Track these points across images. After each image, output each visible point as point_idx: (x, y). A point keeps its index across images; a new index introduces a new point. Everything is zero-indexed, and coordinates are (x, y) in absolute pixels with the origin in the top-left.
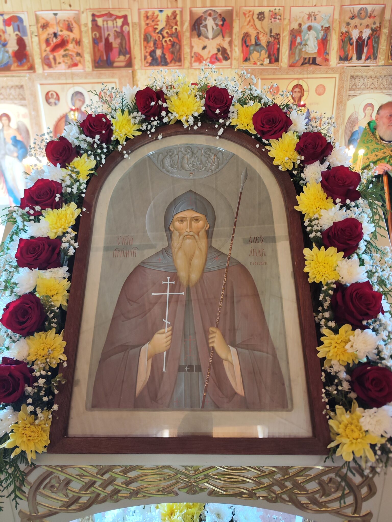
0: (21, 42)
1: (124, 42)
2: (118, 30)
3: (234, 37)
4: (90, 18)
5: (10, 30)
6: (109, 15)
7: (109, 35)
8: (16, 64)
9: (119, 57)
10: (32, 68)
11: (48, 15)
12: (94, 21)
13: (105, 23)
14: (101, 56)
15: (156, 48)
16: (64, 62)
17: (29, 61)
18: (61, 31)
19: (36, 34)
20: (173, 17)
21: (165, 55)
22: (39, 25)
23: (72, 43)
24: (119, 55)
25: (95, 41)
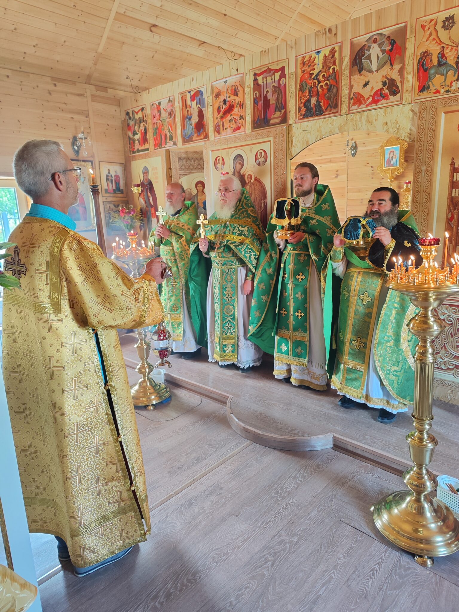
0: (201, 114)
1: (280, 96)
2: (276, 85)
3: (407, 61)
4: (252, 78)
5: (194, 104)
6: (269, 70)
7: (267, 91)
8: (196, 134)
9: (275, 114)
10: (206, 137)
11: (220, 85)
12: (255, 80)
13: (265, 80)
14: (260, 116)
15: (311, 96)
16: (229, 126)
17: (205, 131)
18: (229, 97)
19: (211, 104)
20: (331, 56)
21: (320, 102)
22: (214, 95)
23: (237, 107)
24: (275, 111)
25: (255, 101)
